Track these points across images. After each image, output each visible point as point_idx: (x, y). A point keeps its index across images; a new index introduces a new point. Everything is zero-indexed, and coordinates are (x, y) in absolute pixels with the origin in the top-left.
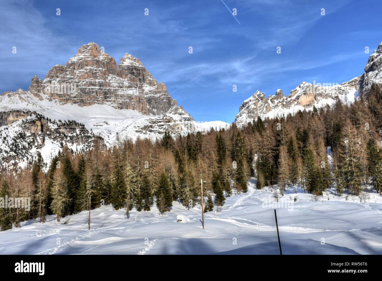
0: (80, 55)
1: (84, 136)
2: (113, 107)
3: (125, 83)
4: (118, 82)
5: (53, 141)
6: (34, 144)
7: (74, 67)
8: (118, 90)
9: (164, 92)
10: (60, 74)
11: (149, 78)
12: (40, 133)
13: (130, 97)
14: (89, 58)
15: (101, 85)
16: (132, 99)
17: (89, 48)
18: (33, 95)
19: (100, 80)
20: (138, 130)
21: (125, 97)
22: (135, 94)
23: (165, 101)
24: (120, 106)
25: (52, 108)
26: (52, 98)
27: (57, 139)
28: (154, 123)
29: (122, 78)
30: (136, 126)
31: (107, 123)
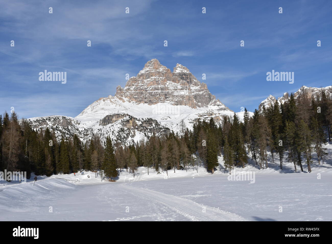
0: (146, 68)
1: (158, 128)
2: (171, 104)
3: (178, 86)
4: (174, 86)
5: (140, 132)
6: (130, 135)
7: (143, 77)
8: (174, 92)
9: (206, 90)
10: (135, 83)
11: (195, 81)
12: (132, 128)
13: (183, 97)
14: (153, 70)
15: (162, 89)
16: (184, 98)
17: (152, 63)
18: (118, 99)
19: (161, 86)
20: (191, 122)
21: (179, 96)
22: (186, 94)
23: (206, 96)
24: (176, 103)
25: (132, 107)
26: (130, 100)
27: (142, 131)
28: (201, 116)
29: (176, 83)
30: (189, 119)
31: (169, 117)
